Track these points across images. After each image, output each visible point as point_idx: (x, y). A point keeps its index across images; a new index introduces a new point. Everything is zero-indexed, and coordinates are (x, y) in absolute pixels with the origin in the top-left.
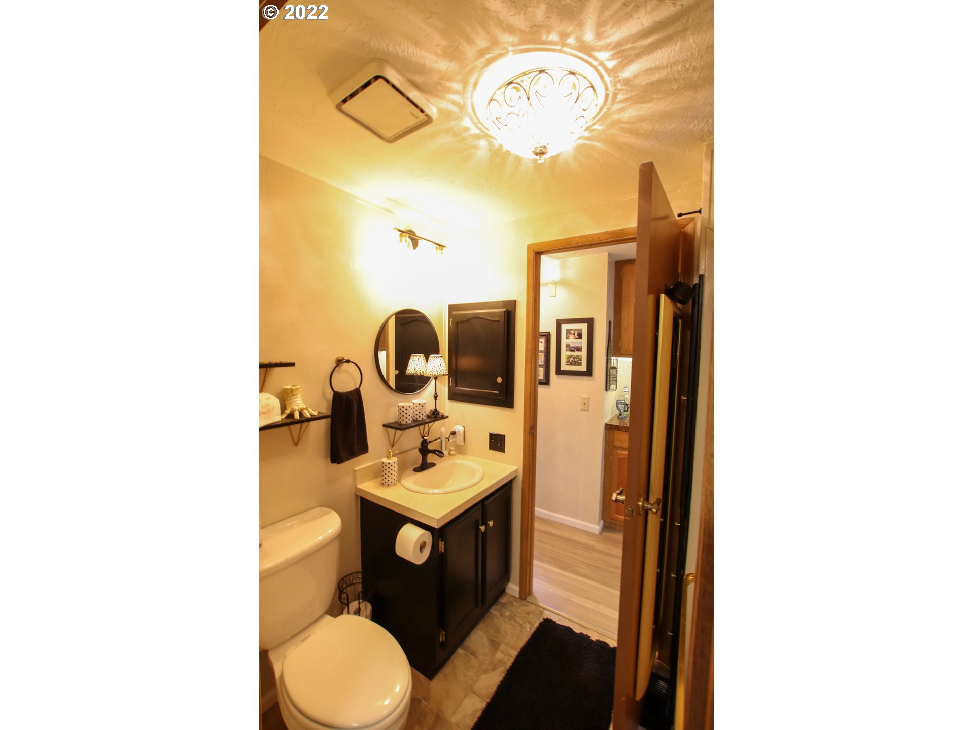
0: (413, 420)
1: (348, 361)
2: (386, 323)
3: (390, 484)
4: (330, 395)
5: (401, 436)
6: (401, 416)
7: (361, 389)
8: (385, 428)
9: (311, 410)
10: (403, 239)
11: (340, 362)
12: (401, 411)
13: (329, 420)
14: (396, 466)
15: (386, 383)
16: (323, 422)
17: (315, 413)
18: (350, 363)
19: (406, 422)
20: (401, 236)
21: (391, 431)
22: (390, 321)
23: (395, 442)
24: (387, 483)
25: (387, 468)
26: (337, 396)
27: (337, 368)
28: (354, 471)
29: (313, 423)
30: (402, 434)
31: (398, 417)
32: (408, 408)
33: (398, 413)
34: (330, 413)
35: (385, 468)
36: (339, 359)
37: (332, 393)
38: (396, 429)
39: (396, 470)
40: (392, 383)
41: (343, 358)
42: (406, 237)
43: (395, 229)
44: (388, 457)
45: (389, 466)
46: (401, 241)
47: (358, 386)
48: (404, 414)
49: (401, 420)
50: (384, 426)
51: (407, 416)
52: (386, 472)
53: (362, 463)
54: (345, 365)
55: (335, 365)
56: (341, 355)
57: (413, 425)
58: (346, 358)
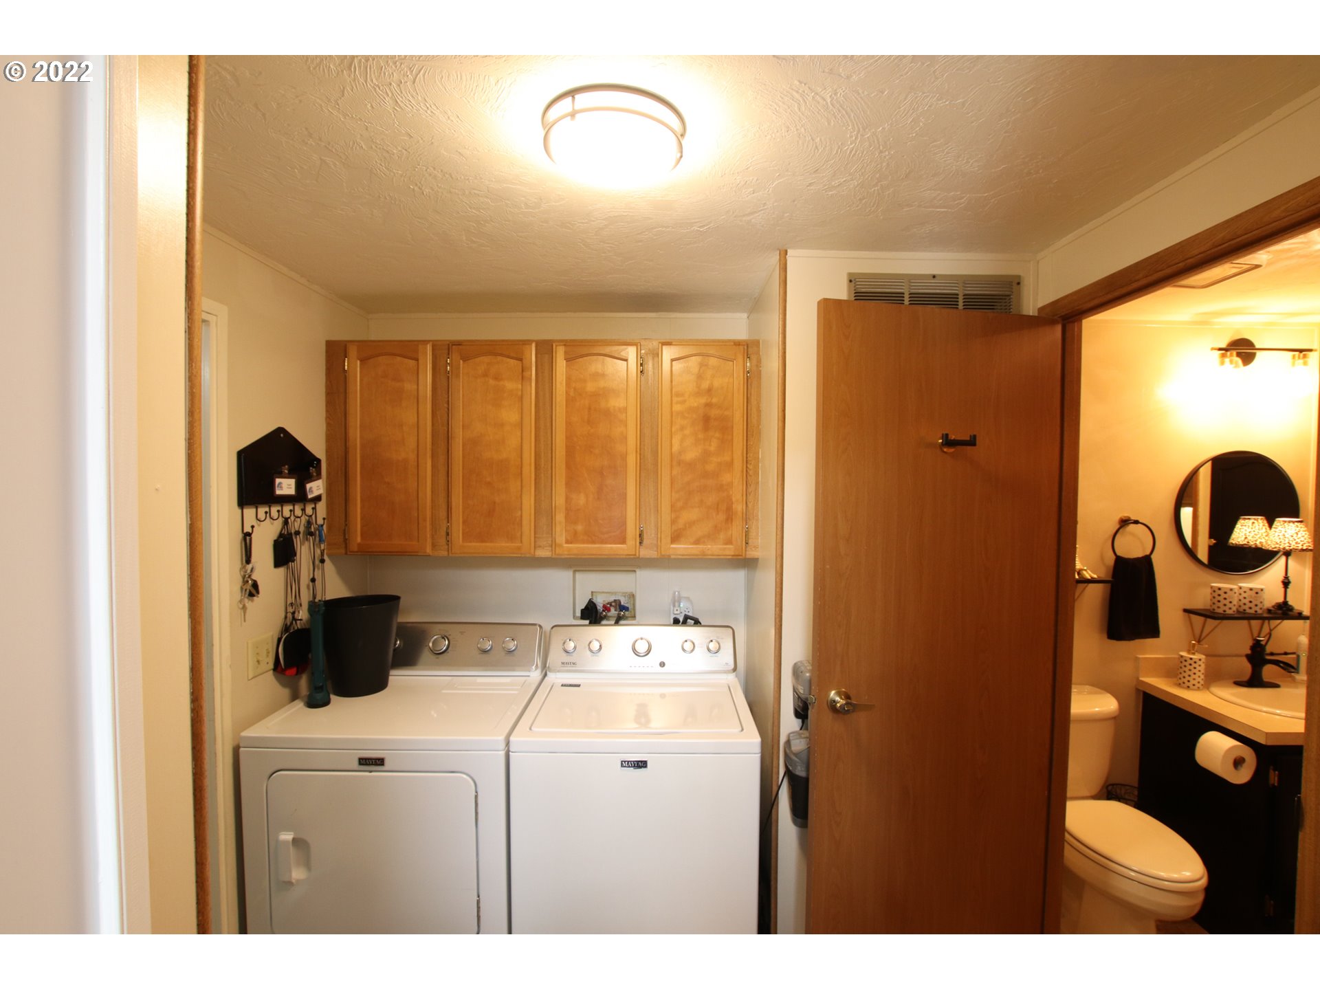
0: (1237, 609)
1: (1136, 522)
2: (1194, 474)
3: (1191, 687)
4: (1110, 559)
5: (1212, 631)
6: (1215, 601)
7: (1152, 556)
8: (1187, 614)
9: (1090, 572)
10: (1227, 360)
11: (1124, 522)
12: (1215, 594)
13: (1108, 586)
14: (1203, 666)
15: (1191, 552)
16: (1100, 586)
17: (1095, 576)
18: (1140, 525)
19: (1225, 611)
20: (1223, 356)
21: (1198, 620)
22: (1201, 470)
23: (1204, 634)
24: (1187, 684)
25: (1187, 664)
26: (1120, 562)
27: (1121, 530)
28: (1137, 659)
29: (1091, 585)
30: (1216, 627)
31: (1209, 602)
32: (1228, 591)
33: (1209, 597)
34: (1110, 579)
35: (1185, 663)
36: (1124, 519)
37: (1114, 557)
38: (1206, 616)
39: (1203, 671)
40: (1203, 554)
41: (1129, 518)
42: (1231, 355)
43: (1213, 349)
44: (1189, 652)
45: (1191, 662)
46: (1222, 363)
47: (1148, 553)
48: (1221, 598)
49: (1215, 607)
50: (1185, 611)
51: (1227, 602)
52: (1186, 669)
53: (1149, 650)
54: (1132, 527)
55: (1118, 526)
56: (1126, 514)
57: (1236, 616)
58: (1133, 518)
